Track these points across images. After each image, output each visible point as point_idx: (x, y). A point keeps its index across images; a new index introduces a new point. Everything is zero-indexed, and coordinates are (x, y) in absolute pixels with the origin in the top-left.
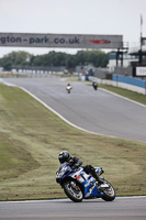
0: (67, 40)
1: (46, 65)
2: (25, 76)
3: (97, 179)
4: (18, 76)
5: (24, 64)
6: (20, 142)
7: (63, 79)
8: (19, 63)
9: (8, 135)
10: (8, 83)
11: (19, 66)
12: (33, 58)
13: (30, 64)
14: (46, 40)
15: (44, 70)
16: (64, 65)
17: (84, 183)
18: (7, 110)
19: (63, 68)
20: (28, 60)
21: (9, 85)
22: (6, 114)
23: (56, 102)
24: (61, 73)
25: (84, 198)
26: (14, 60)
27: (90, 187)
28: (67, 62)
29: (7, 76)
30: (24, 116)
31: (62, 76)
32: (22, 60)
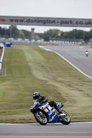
0: (84, 22)
1: (71, 38)
2: (58, 45)
3: (58, 110)
4: (53, 44)
5: (57, 37)
6: (54, 86)
7: (82, 47)
8: (53, 36)
9: (46, 82)
10: (47, 49)
11: (54, 38)
12: (63, 33)
13: (61, 37)
14: (71, 22)
15: (70, 41)
16: (82, 38)
17: (48, 113)
18: (46, 66)
19: (81, 40)
20: (59, 34)
21: (47, 50)
22: (45, 68)
23: (77, 61)
24: (80, 43)
25: (48, 122)
26: (50, 35)
27: (52, 115)
28: (84, 36)
29: (47, 45)
30: (57, 70)
31: (81, 45)
32: (56, 34)
